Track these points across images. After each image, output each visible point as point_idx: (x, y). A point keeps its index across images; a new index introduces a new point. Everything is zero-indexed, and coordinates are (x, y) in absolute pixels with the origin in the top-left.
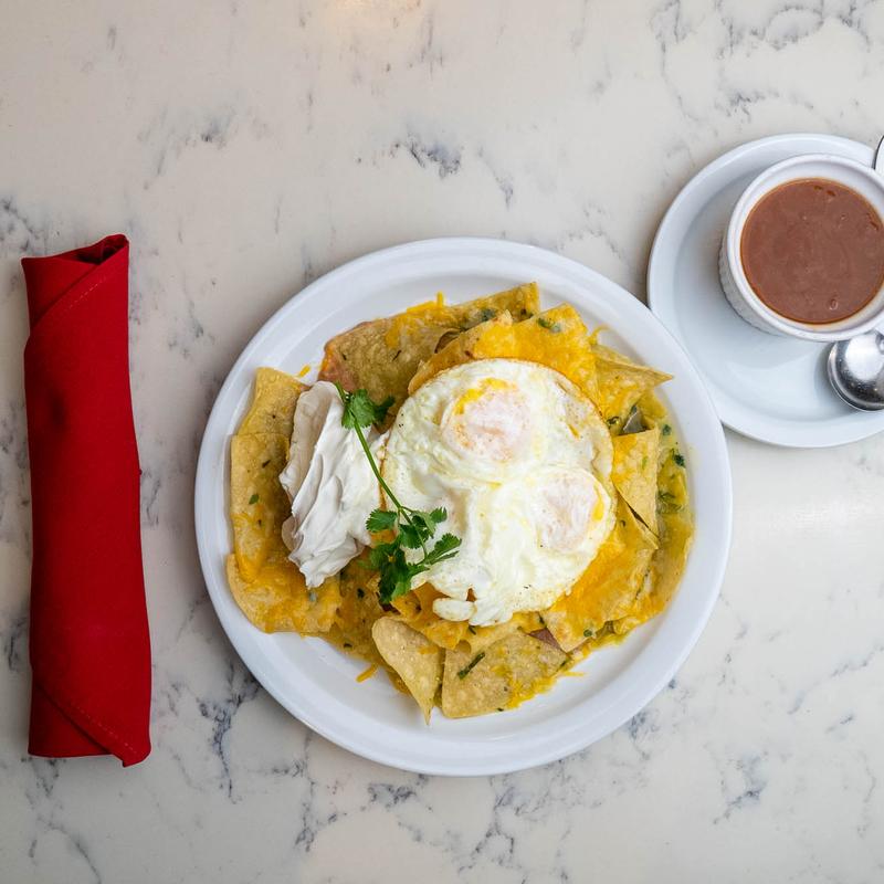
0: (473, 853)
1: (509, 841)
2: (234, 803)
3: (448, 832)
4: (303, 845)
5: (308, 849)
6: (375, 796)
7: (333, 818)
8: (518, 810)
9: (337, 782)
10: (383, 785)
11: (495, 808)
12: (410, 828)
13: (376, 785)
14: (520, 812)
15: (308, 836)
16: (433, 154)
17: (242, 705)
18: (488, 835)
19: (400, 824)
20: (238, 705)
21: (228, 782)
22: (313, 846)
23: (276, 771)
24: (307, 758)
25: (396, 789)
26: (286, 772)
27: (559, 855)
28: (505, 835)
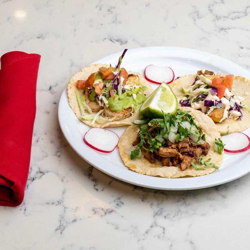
0: (144, 234)
1: (162, 229)
2: (26, 216)
3: (132, 226)
4: (59, 231)
5: (61, 233)
6: (95, 212)
7: (75, 221)
8: (166, 217)
9: (77, 207)
10: (99, 208)
11: (154, 216)
12: (113, 224)
13: (96, 208)
14: (167, 217)
15: (62, 227)
16: (118, 41)
17: (34, 181)
18: (152, 227)
19: (107, 223)
20: (33, 181)
21: (24, 208)
22: (64, 232)
23: (48, 204)
24: (63, 199)
25: (105, 210)
26: (53, 204)
27: (188, 234)
28: (160, 226)
